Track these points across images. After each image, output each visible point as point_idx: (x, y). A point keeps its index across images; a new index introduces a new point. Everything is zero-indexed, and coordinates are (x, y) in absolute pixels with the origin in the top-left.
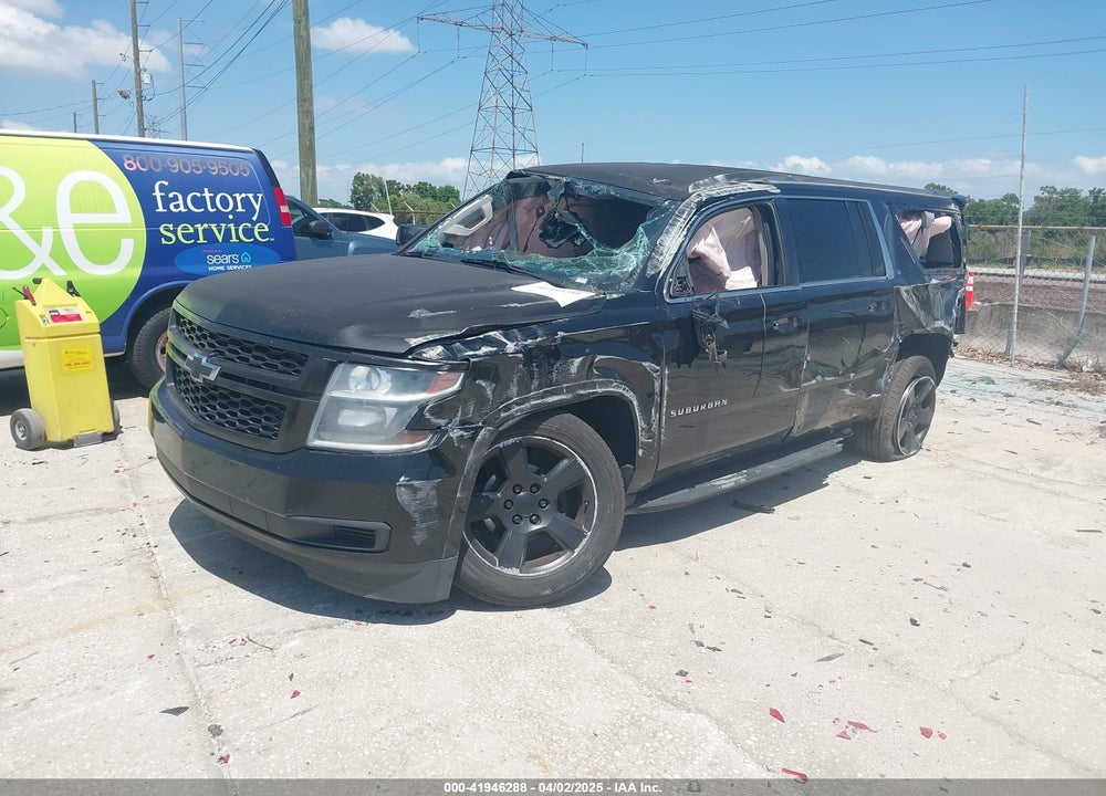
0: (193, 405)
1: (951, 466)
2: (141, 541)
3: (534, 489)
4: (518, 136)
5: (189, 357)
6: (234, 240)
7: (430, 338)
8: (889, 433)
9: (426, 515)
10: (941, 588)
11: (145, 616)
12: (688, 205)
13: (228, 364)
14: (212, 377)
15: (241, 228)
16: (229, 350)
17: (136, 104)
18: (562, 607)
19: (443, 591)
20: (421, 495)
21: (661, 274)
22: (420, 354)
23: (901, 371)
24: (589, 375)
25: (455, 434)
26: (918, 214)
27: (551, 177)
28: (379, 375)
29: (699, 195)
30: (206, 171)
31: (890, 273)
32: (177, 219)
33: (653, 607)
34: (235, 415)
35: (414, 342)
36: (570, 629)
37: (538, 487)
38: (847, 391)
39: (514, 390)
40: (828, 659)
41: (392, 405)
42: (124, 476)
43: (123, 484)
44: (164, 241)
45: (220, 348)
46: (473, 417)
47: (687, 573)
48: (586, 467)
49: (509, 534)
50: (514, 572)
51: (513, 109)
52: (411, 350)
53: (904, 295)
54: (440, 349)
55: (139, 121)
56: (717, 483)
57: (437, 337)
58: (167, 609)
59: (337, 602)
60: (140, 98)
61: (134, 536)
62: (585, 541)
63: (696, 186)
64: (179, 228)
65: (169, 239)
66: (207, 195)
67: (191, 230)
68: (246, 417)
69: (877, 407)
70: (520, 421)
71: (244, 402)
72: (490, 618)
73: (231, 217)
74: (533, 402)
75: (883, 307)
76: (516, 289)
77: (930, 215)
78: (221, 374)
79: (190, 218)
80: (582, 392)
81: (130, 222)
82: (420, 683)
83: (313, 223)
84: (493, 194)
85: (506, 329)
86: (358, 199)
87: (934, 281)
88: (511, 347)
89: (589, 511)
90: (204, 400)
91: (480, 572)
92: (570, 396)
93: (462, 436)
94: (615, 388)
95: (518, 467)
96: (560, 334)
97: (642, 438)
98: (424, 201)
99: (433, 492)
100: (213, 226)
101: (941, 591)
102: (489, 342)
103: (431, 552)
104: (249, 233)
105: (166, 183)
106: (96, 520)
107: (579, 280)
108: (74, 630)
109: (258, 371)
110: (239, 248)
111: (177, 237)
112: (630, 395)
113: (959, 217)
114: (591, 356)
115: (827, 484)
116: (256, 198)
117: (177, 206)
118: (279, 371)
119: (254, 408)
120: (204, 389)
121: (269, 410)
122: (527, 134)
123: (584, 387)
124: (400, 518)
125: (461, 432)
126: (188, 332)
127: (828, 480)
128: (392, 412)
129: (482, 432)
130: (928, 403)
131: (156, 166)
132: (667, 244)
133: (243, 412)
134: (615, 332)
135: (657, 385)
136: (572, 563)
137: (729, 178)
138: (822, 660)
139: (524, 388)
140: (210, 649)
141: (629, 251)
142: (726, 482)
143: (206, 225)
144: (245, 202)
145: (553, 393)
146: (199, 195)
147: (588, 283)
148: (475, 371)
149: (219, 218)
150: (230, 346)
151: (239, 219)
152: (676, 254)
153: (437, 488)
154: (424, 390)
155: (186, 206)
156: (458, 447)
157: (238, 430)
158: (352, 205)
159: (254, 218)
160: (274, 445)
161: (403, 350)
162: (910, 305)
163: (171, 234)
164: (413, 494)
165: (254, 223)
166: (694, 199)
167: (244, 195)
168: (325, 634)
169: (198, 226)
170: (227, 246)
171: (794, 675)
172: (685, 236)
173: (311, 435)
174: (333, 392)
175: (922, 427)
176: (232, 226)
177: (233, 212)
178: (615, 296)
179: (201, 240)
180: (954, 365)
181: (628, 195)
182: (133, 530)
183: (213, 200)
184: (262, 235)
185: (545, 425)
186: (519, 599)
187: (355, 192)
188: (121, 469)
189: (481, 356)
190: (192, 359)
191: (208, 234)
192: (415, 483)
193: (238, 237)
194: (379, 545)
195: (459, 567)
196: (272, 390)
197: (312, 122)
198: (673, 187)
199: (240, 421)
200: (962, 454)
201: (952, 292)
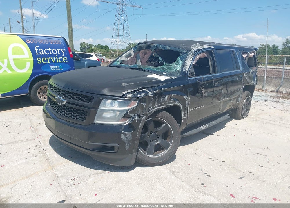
0: (57, 111)
1: (257, 120)
2: (41, 149)
3: (155, 132)
4: (125, 32)
5: (56, 97)
6: (58, 62)
7: (128, 91)
8: (240, 112)
9: (129, 141)
10: (266, 156)
11: (47, 172)
12: (192, 52)
13: (69, 99)
14: (64, 103)
15: (59, 59)
16: (69, 95)
17: (22, 24)
18: (165, 165)
19: (133, 162)
20: (127, 136)
21: (187, 71)
22: (126, 96)
23: (243, 95)
24: (170, 100)
25: (136, 118)
26: (246, 53)
27: (151, 44)
28: (114, 102)
29: (194, 49)
30: (49, 43)
31: (241, 69)
32: (42, 56)
33: (189, 164)
34: (71, 114)
35: (124, 93)
36: (169, 172)
37: (156, 132)
38: (232, 101)
39: (151, 105)
40: (241, 178)
41: (118, 111)
42: (33, 129)
43: (33, 132)
44: (38, 63)
45: (66, 95)
46: (140, 113)
47: (196, 154)
48: (170, 126)
49: (149, 145)
50: (151, 156)
51: (123, 25)
52: (124, 95)
53: (245, 75)
54: (131, 94)
55: (23, 29)
56: (201, 128)
57: (130, 91)
58: (53, 170)
59: (101, 166)
60: (23, 23)
61: (39, 147)
62: (170, 146)
63: (192, 46)
64: (42, 59)
65: (40, 62)
66: (50, 50)
67: (46, 60)
68: (75, 115)
69: (237, 105)
70: (152, 114)
71: (74, 110)
72: (145, 169)
73: (56, 56)
74: (156, 108)
75: (240, 78)
76: (147, 76)
77: (249, 53)
78: (67, 102)
79: (45, 56)
80: (168, 105)
81: (29, 57)
82: (131, 190)
83: (75, 57)
84: (134, 49)
85: (148, 88)
86: (82, 49)
87: (251, 71)
88: (150, 93)
89: (171, 138)
90: (61, 110)
91: (142, 157)
92: (165, 106)
93: (138, 119)
94: (177, 103)
95: (151, 126)
96: (163, 89)
97: (183, 117)
98: (100, 49)
99: (131, 135)
100: (52, 58)
101: (265, 157)
102: (144, 92)
103: (130, 152)
104: (61, 60)
105: (38, 47)
106: (27, 143)
107: (164, 73)
108: (27, 177)
109: (79, 102)
110: (59, 64)
111: (42, 61)
112: (180, 105)
113: (256, 53)
114: (170, 95)
115: (226, 126)
116: (63, 50)
117: (42, 53)
118: (85, 102)
119: (77, 111)
120: (61, 106)
121: (82, 113)
122: (127, 31)
123: (169, 103)
124: (122, 143)
125: (138, 118)
126: (55, 90)
127: (226, 125)
128: (118, 113)
129: (144, 117)
130: (249, 103)
131: (35, 42)
132: (187, 62)
133: (73, 113)
134: (176, 88)
135: (187, 102)
136: (167, 153)
137: (200, 44)
138: (240, 178)
139: (153, 105)
140: (68, 182)
141: (177, 65)
142: (203, 128)
143: (50, 58)
144: (60, 51)
145: (160, 106)
146: (47, 50)
147: (166, 74)
148: (141, 100)
149: (53, 56)
150: (69, 94)
151: (59, 56)
152: (190, 65)
153: (132, 134)
154: (127, 106)
155: (44, 53)
156: (137, 122)
157: (72, 118)
158: (81, 51)
159: (63, 56)
160: (84, 123)
161: (121, 95)
162: (246, 78)
163: (40, 61)
164: (125, 136)
165: (63, 57)
166: (193, 50)
167: (60, 50)
168: (100, 176)
169: (48, 58)
170: (56, 64)
171: (233, 183)
172: (192, 60)
173: (95, 120)
174: (101, 107)
175: (248, 110)
176: (57, 58)
177: (57, 54)
178: (175, 78)
179: (49, 62)
180: (255, 93)
181: (174, 49)
182: (38, 146)
183: (51, 51)
184: (65, 60)
185: (158, 115)
186: (153, 163)
187: (81, 47)
188: (31, 127)
189: (142, 96)
190: (57, 98)
191: (50, 60)
192: (126, 133)
193: (58, 61)
194: (115, 150)
195: (137, 156)
196: (83, 107)
197: (72, 29)
198: (186, 46)
199: (73, 116)
200: (259, 117)
201: (254, 73)
